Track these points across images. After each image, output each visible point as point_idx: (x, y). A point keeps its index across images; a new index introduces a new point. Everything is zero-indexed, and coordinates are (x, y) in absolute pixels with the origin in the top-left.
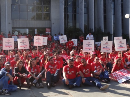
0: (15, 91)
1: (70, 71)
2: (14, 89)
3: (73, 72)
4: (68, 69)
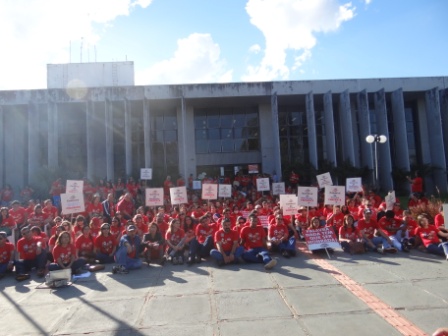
0: (139, 268)
1: (225, 238)
2: (136, 265)
3: (229, 239)
4: (222, 235)
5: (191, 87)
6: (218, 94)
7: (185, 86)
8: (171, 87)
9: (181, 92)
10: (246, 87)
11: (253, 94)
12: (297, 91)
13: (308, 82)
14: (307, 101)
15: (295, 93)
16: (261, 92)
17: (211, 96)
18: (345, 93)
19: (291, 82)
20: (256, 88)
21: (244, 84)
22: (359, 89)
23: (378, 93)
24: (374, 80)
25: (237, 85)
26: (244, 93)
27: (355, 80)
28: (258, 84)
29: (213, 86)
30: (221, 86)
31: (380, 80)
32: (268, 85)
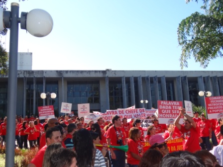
5: (67, 72)
6: (80, 76)
7: (64, 71)
8: (57, 71)
9: (62, 74)
10: (94, 72)
11: (97, 76)
12: (118, 75)
13: (123, 71)
14: (122, 80)
16: (101, 75)
17: (76, 76)
18: (140, 77)
19: (115, 71)
20: (98, 73)
21: (93, 71)
22: (146, 76)
23: (154, 77)
24: (153, 71)
25: (90, 71)
26: (93, 75)
27: (145, 71)
28: (100, 71)
29: (78, 71)
30: (82, 72)
31: (156, 71)
32: (104, 72)
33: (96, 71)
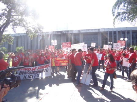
5: (82, 30)
6: (88, 32)
8: (78, 30)
9: (80, 31)
13: (109, 28)
15: (105, 31)
16: (97, 31)
18: (117, 31)
19: (104, 29)
22: (121, 30)
24: (125, 28)
25: (92, 30)
26: (94, 31)
27: (120, 28)
28: (97, 29)
29: (87, 30)
30: (89, 30)
31: (127, 28)
32: (99, 29)
33: (95, 29)
